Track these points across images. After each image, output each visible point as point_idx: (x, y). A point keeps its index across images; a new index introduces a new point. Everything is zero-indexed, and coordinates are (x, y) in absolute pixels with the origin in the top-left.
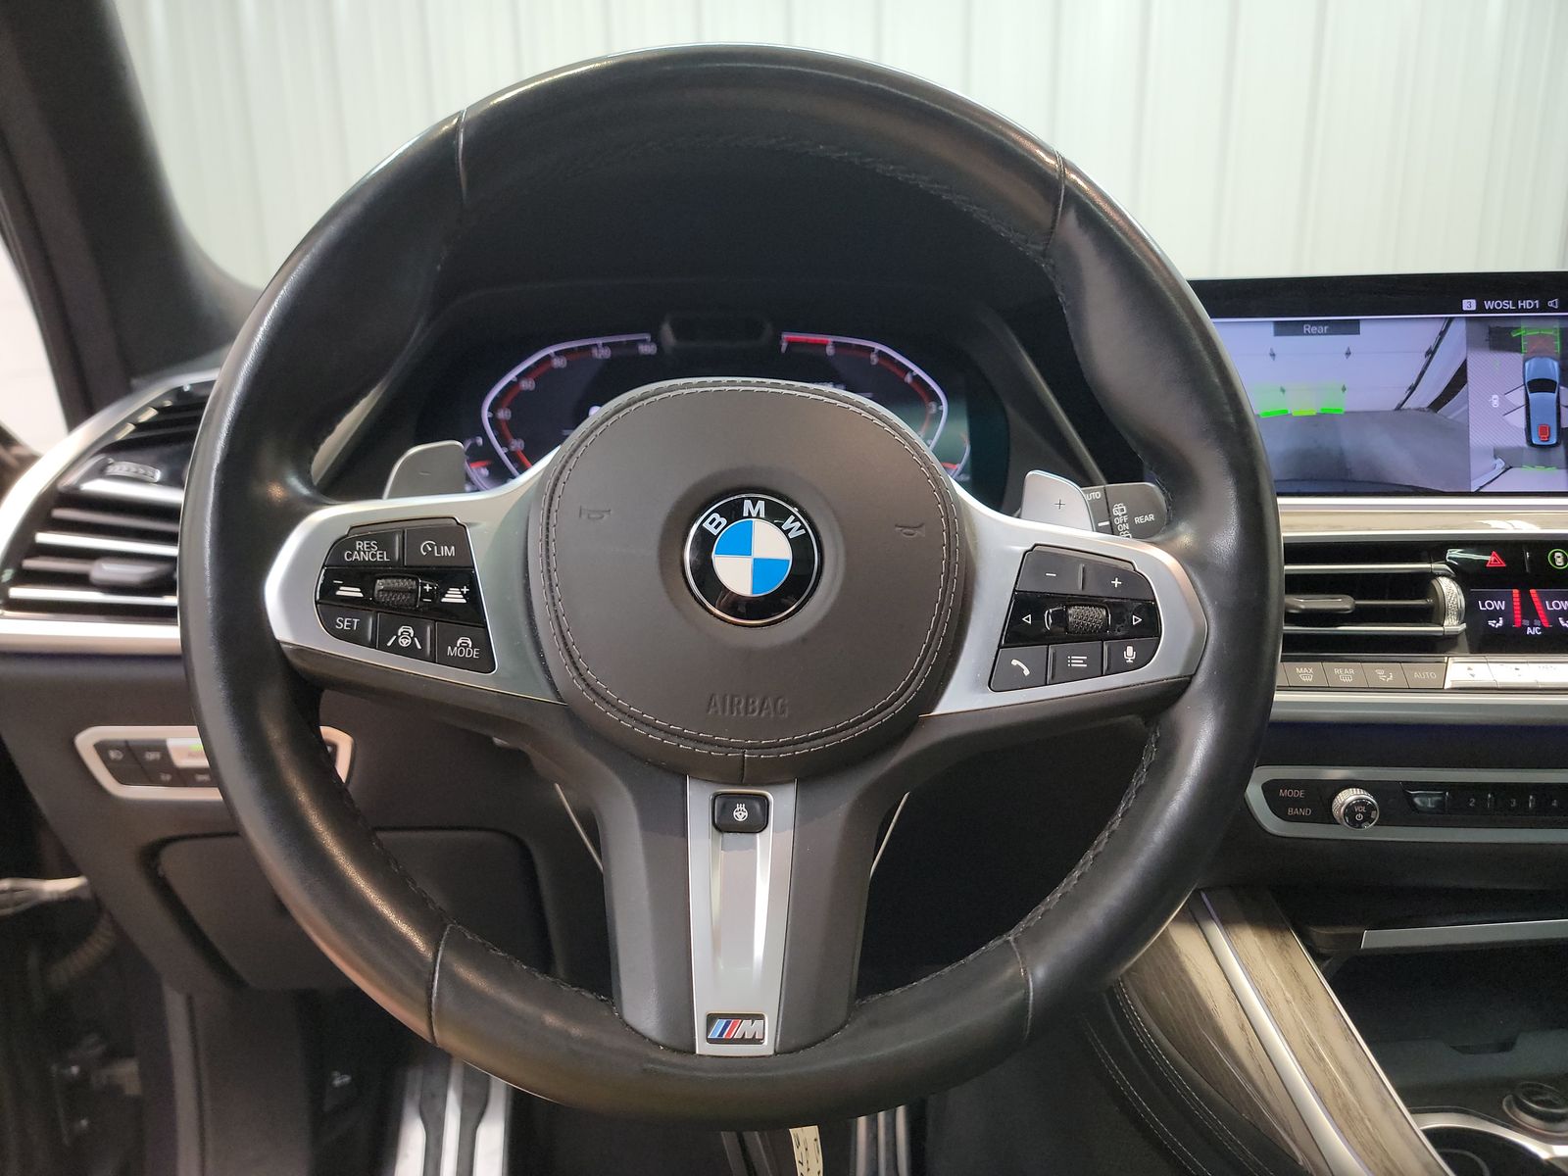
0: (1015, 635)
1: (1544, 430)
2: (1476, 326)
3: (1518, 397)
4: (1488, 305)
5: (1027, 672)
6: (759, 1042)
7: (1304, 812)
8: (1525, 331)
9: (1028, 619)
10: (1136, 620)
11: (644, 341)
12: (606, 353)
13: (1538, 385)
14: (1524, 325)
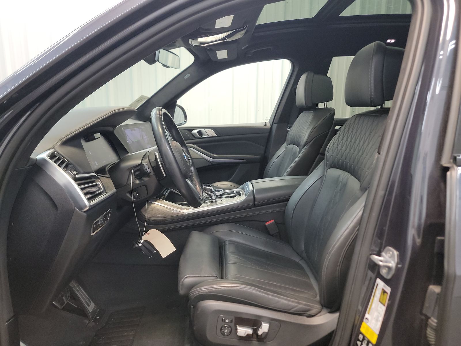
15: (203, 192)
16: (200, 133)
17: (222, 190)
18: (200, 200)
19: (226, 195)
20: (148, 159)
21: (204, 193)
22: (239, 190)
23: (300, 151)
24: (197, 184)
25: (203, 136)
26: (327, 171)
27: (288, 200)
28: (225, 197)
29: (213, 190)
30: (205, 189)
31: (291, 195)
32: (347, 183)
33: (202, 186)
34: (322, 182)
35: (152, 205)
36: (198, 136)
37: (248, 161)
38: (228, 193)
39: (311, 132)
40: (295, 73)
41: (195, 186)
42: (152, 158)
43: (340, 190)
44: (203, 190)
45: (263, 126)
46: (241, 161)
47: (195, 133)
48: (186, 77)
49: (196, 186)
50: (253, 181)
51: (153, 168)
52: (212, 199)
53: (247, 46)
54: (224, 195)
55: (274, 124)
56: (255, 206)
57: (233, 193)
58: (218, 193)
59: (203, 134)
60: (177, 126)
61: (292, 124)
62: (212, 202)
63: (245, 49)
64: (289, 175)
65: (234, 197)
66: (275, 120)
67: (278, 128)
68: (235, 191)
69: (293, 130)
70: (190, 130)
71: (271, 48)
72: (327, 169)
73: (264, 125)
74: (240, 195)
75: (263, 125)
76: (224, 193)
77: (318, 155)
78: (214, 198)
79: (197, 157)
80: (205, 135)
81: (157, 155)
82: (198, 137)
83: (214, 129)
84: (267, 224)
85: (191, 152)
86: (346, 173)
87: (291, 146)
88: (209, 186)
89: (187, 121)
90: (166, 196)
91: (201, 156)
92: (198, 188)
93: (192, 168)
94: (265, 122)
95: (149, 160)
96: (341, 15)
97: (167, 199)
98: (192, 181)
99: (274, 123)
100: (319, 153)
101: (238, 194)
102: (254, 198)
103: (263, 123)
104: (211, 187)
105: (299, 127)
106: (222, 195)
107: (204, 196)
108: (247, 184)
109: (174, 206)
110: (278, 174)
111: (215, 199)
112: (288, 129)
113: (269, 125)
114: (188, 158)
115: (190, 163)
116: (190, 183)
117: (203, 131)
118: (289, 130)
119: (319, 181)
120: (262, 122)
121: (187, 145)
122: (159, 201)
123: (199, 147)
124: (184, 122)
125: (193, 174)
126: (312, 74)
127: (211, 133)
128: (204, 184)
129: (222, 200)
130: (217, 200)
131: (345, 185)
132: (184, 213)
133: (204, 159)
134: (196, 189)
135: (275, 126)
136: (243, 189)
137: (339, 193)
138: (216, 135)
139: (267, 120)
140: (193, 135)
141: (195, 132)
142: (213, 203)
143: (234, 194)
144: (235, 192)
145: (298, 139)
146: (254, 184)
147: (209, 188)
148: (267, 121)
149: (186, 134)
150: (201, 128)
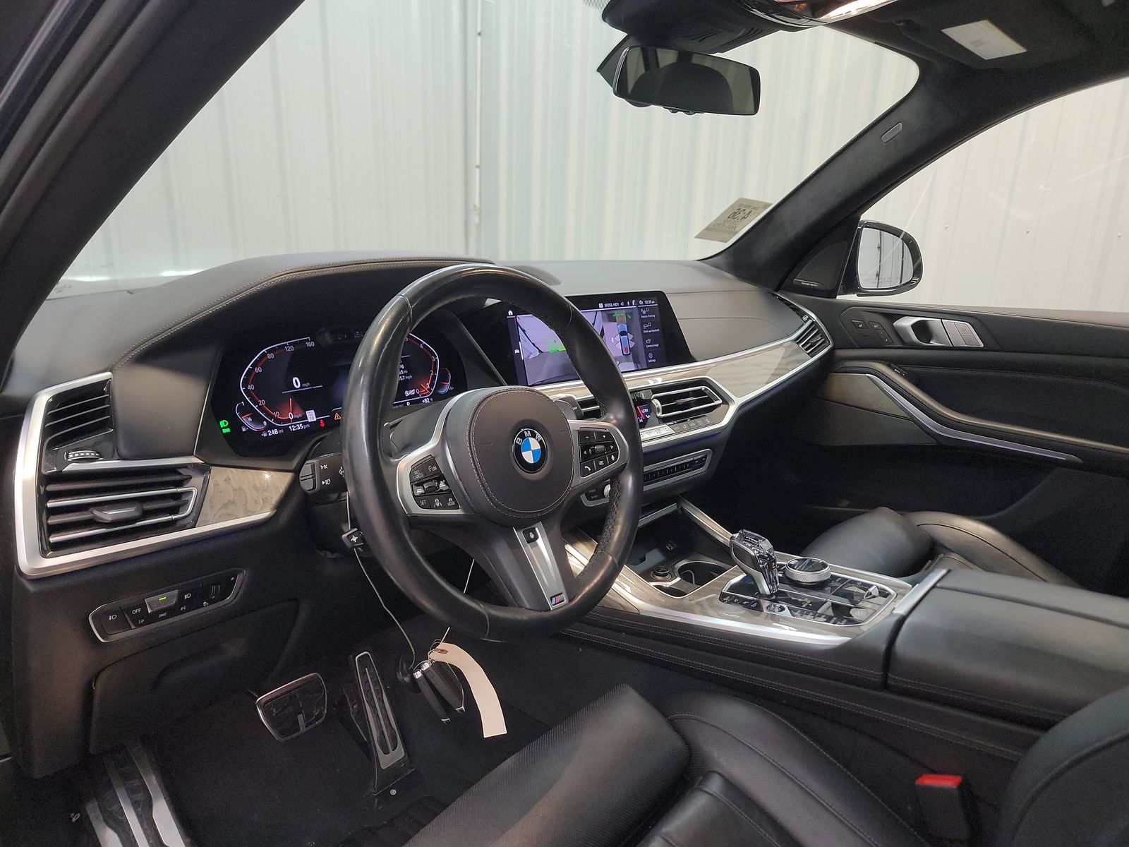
0: (585, 459)
1: (626, 349)
2: (604, 313)
3: (618, 338)
4: (606, 305)
5: (590, 469)
6: (563, 601)
7: (596, 496)
8: (616, 314)
9: (585, 453)
10: (612, 447)
11: (308, 340)
12: (291, 349)
13: (623, 333)
14: (616, 312)
16: (922, 329)
17: (824, 567)
25: (933, 343)
36: (915, 338)
38: (844, 587)
46: (1061, 456)
47: (904, 329)
48: (888, 137)
56: (886, 685)
59: (934, 336)
68: (878, 584)
80: (938, 339)
82: (913, 342)
83: (979, 321)
89: (919, 280)
91: (902, 408)
117: (935, 323)
123: (907, 375)
124: (908, 283)
127: (961, 334)
132: (636, 611)
138: (982, 345)
140: (898, 333)
141: (906, 323)
144: (874, 590)
147: (751, 551)
149: (875, 326)
150: (931, 315)
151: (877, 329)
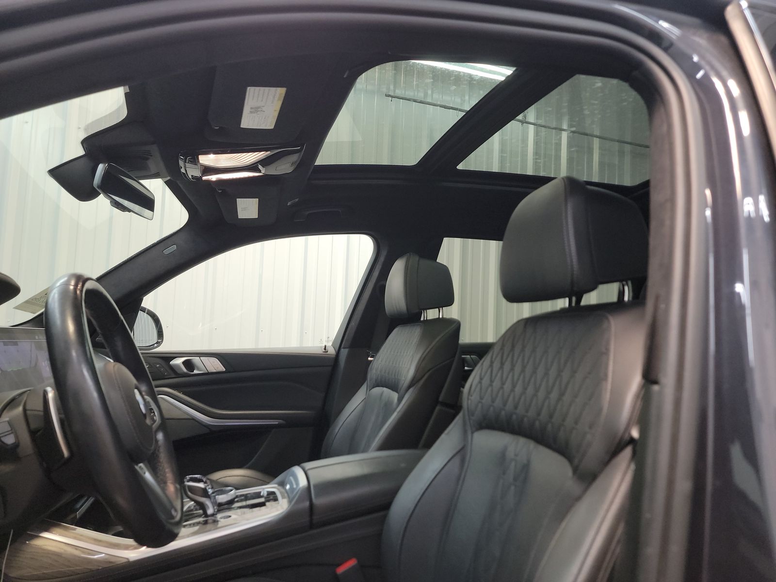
15: (184, 496)
16: (188, 364)
17: (231, 490)
18: (171, 524)
19: (242, 501)
20: (21, 409)
21: (186, 500)
22: (271, 487)
23: (400, 400)
24: (169, 476)
25: (196, 372)
26: (472, 437)
27: (386, 506)
28: (240, 507)
29: (210, 491)
30: (191, 489)
31: (394, 492)
32: (529, 461)
33: (181, 482)
34: (463, 461)
35: (37, 542)
36: (185, 370)
37: (290, 423)
38: (246, 497)
39: (422, 360)
40: (382, 259)
41: (162, 482)
42: (36, 405)
43: (515, 479)
44: (183, 491)
45: (322, 353)
46: (275, 422)
47: (177, 366)
48: (167, 251)
49: (165, 483)
50: (308, 465)
51: (33, 433)
52: (205, 514)
53: (297, 200)
54: (238, 501)
55: (342, 350)
56: (312, 526)
57: (258, 495)
58: (222, 498)
59: (196, 368)
60: (139, 352)
61: (377, 350)
62: (206, 523)
63: (292, 206)
64: (383, 447)
65: (262, 505)
66: (344, 343)
67: (349, 357)
68: (265, 489)
69: (380, 360)
70: (167, 358)
71: (340, 211)
72: (472, 433)
73: (324, 350)
74: (276, 499)
75: (320, 351)
76: (237, 497)
77: (436, 405)
78: (210, 511)
79: (176, 414)
80: (198, 369)
81: (51, 395)
82: (183, 372)
83: (221, 357)
84: (341, 570)
85: (163, 405)
86: (522, 440)
87: (377, 390)
88: (199, 481)
89: (162, 341)
90: (79, 514)
91: (188, 414)
92: (171, 488)
93: (160, 436)
94: (325, 346)
95: (25, 410)
96: (460, 167)
97: (84, 522)
98: (154, 471)
99: (342, 347)
100: (437, 402)
101: (272, 497)
102: (311, 505)
103: (321, 347)
104: (205, 483)
105: (392, 353)
106: (231, 502)
107: (185, 508)
108: (293, 472)
109: (100, 541)
110: (351, 448)
111: (213, 515)
112: (369, 359)
113: (332, 351)
114: (152, 409)
115: (154, 421)
116: (148, 476)
117: (196, 360)
118: (371, 361)
119: (457, 460)
120: (321, 345)
121: (156, 389)
122: (58, 530)
123: (184, 393)
124: (157, 343)
125: (162, 450)
126: (417, 258)
127: (215, 366)
128: (188, 477)
129: (230, 516)
130: (219, 516)
131: (526, 468)
132: (126, 560)
133: (193, 419)
134: (164, 489)
135: (344, 352)
136: (282, 484)
137: (513, 488)
138: (224, 370)
139: (328, 341)
140: (173, 369)
141: (179, 361)
142: (209, 526)
143: (262, 497)
144: (264, 493)
145: (393, 375)
146: (309, 473)
147: (201, 485)
148: (329, 344)
149: (157, 366)
150: (193, 355)
151: (159, 367)
